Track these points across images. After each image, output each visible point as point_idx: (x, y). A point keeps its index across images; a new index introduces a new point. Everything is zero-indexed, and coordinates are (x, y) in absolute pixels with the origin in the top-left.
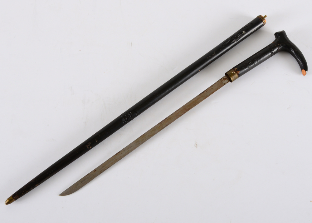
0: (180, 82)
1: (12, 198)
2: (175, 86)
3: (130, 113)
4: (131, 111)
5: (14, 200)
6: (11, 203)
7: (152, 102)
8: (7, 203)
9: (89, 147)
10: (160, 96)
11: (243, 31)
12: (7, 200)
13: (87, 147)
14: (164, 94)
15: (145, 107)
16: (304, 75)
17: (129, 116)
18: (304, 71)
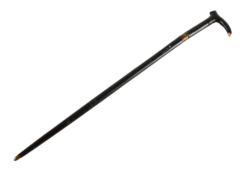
0: (128, 80)
1: (18, 156)
2: (125, 82)
3: (95, 100)
4: (96, 99)
5: (19, 158)
6: (18, 160)
7: (110, 93)
8: (15, 160)
9: (69, 123)
10: (115, 89)
11: (170, 46)
12: (15, 158)
13: (67, 123)
14: (118, 87)
15: (105, 96)
16: (229, 36)
17: (95, 102)
18: (229, 33)
